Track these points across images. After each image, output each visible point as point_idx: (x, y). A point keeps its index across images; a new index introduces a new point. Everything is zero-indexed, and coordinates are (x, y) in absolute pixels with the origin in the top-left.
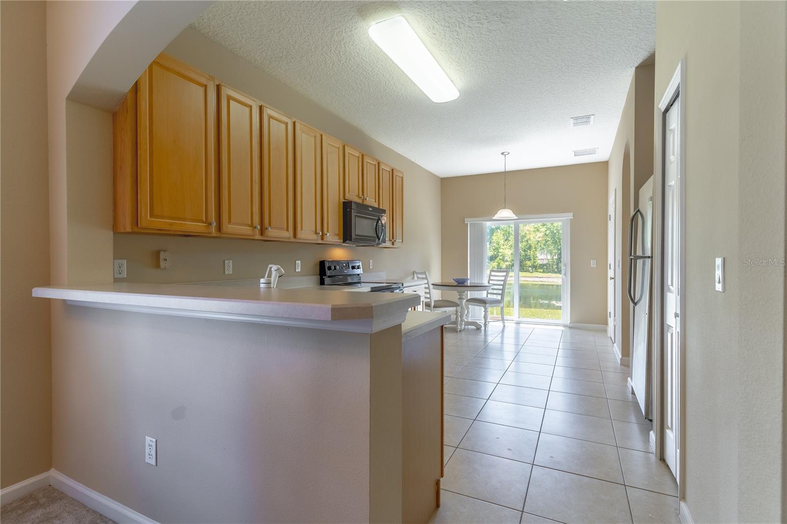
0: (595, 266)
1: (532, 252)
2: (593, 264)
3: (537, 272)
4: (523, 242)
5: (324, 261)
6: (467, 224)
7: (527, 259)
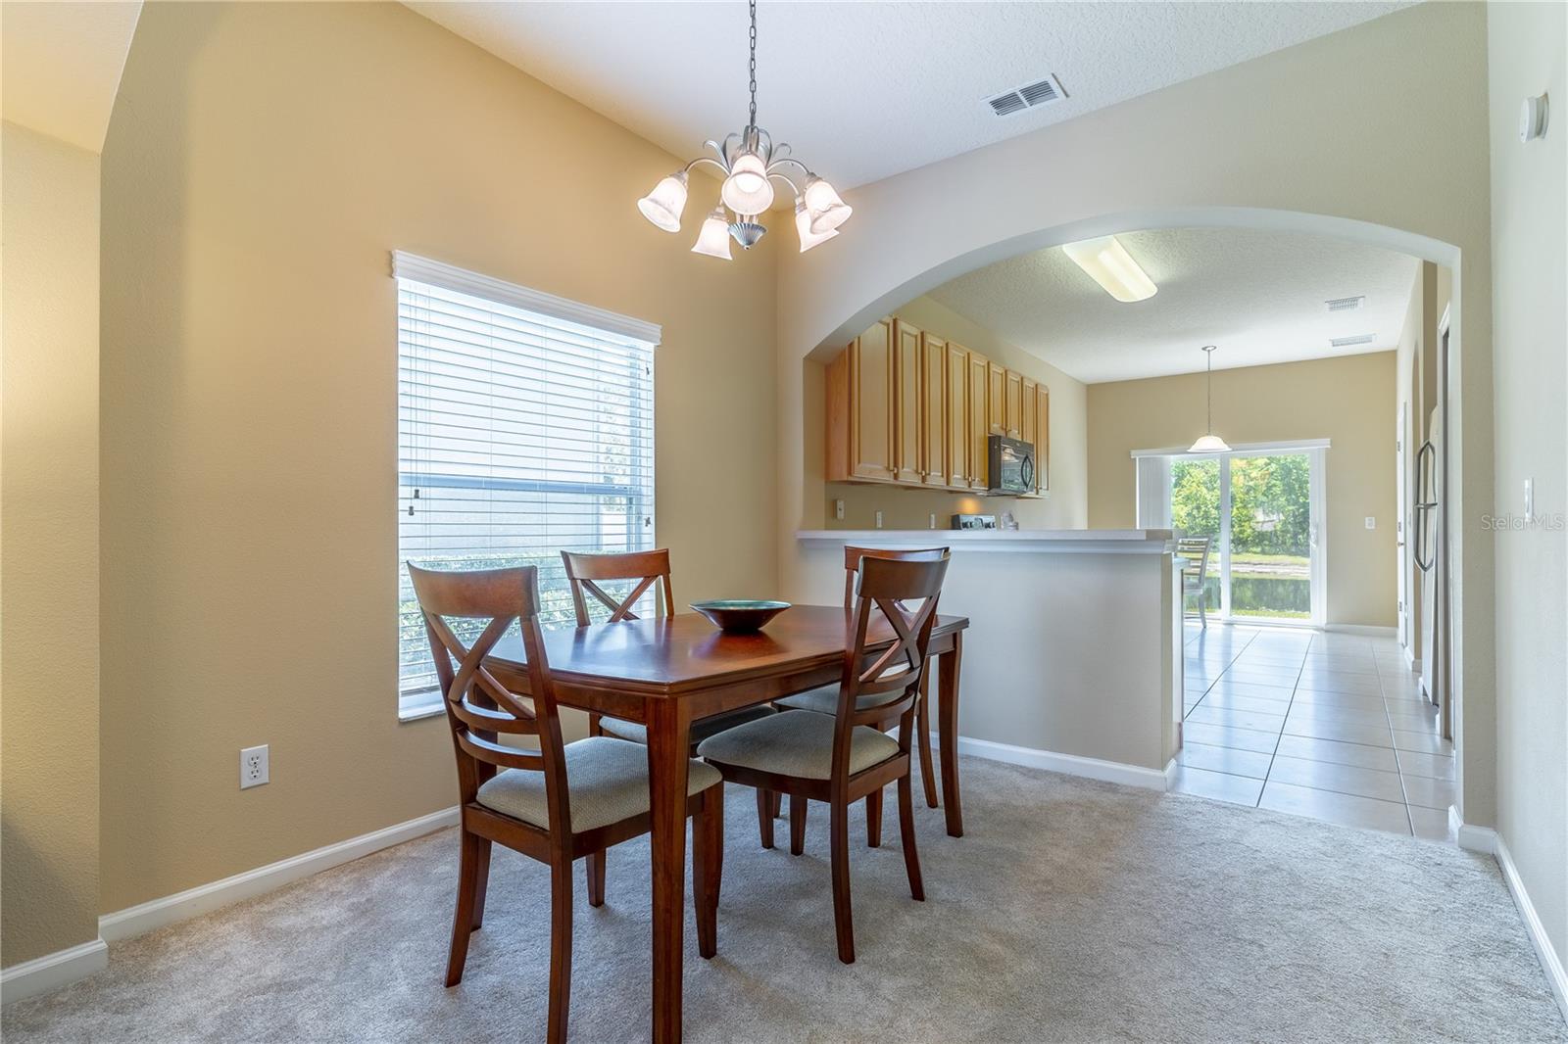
0: (1373, 527)
2: (1369, 523)
5: (958, 515)
6: (1135, 459)
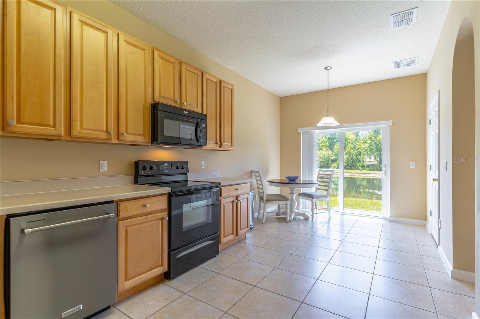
0: (414, 167)
1: (361, 157)
2: (412, 165)
3: (365, 170)
4: (355, 150)
5: (138, 161)
6: (300, 133)
7: (358, 161)
